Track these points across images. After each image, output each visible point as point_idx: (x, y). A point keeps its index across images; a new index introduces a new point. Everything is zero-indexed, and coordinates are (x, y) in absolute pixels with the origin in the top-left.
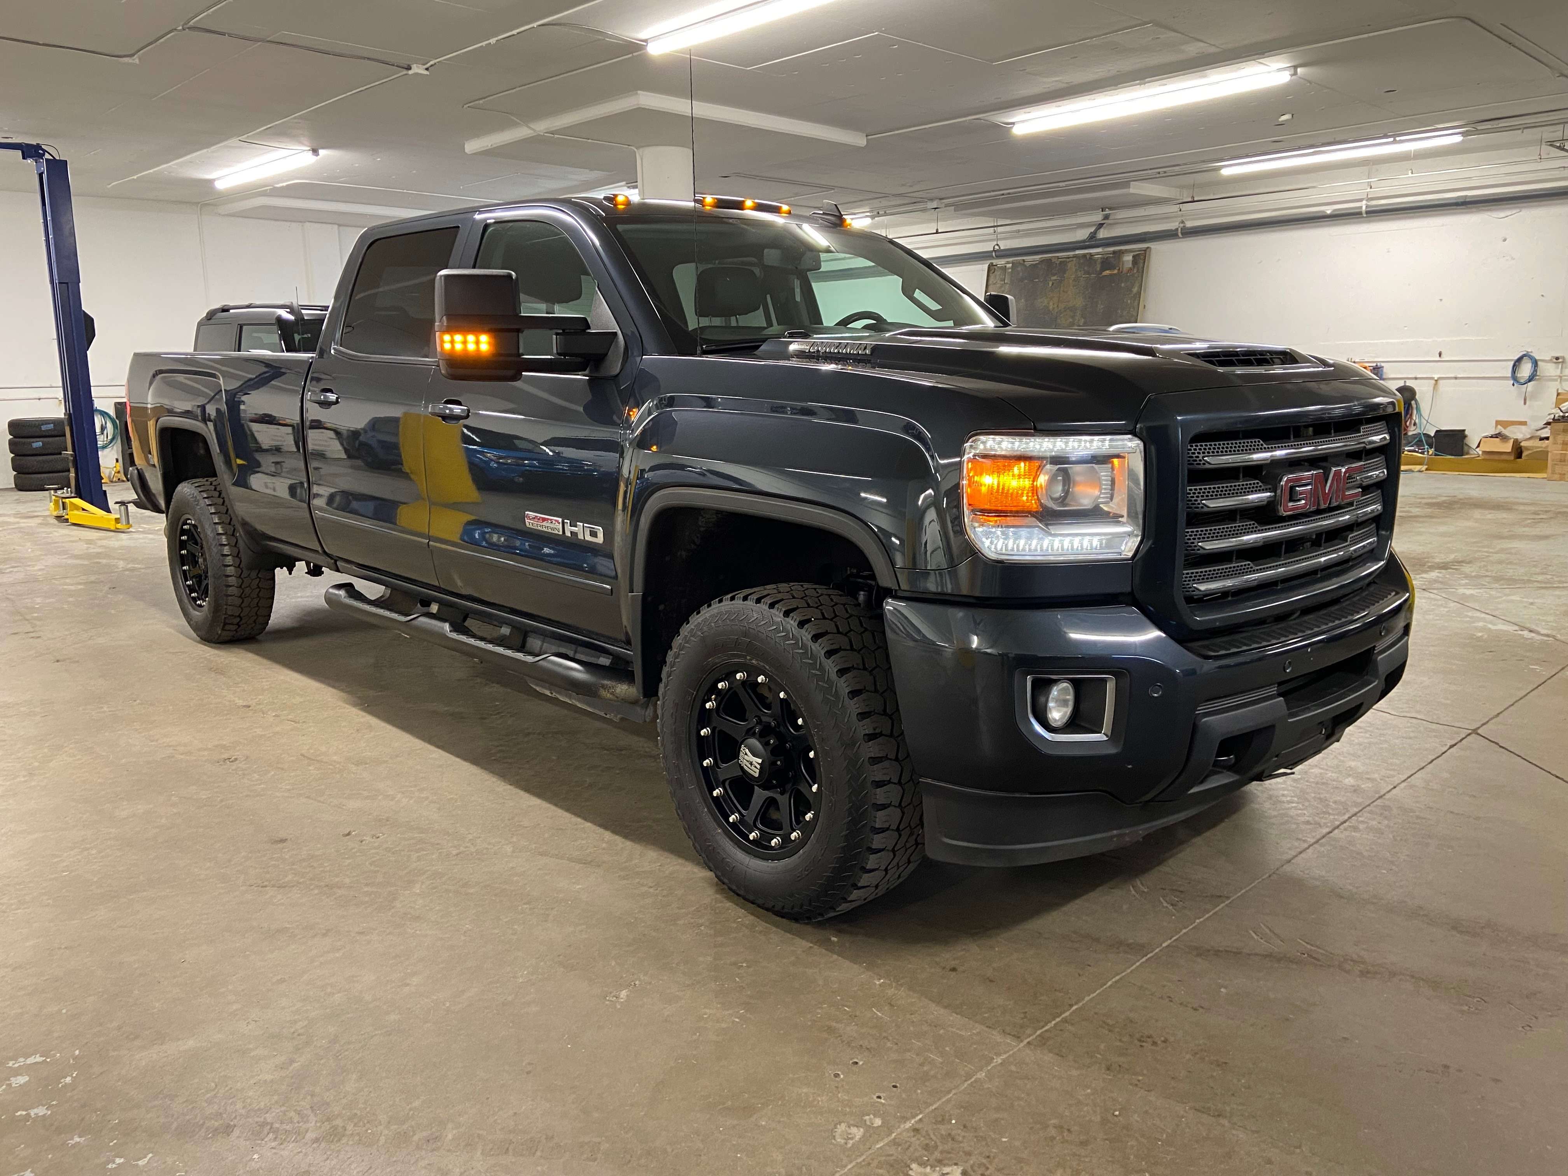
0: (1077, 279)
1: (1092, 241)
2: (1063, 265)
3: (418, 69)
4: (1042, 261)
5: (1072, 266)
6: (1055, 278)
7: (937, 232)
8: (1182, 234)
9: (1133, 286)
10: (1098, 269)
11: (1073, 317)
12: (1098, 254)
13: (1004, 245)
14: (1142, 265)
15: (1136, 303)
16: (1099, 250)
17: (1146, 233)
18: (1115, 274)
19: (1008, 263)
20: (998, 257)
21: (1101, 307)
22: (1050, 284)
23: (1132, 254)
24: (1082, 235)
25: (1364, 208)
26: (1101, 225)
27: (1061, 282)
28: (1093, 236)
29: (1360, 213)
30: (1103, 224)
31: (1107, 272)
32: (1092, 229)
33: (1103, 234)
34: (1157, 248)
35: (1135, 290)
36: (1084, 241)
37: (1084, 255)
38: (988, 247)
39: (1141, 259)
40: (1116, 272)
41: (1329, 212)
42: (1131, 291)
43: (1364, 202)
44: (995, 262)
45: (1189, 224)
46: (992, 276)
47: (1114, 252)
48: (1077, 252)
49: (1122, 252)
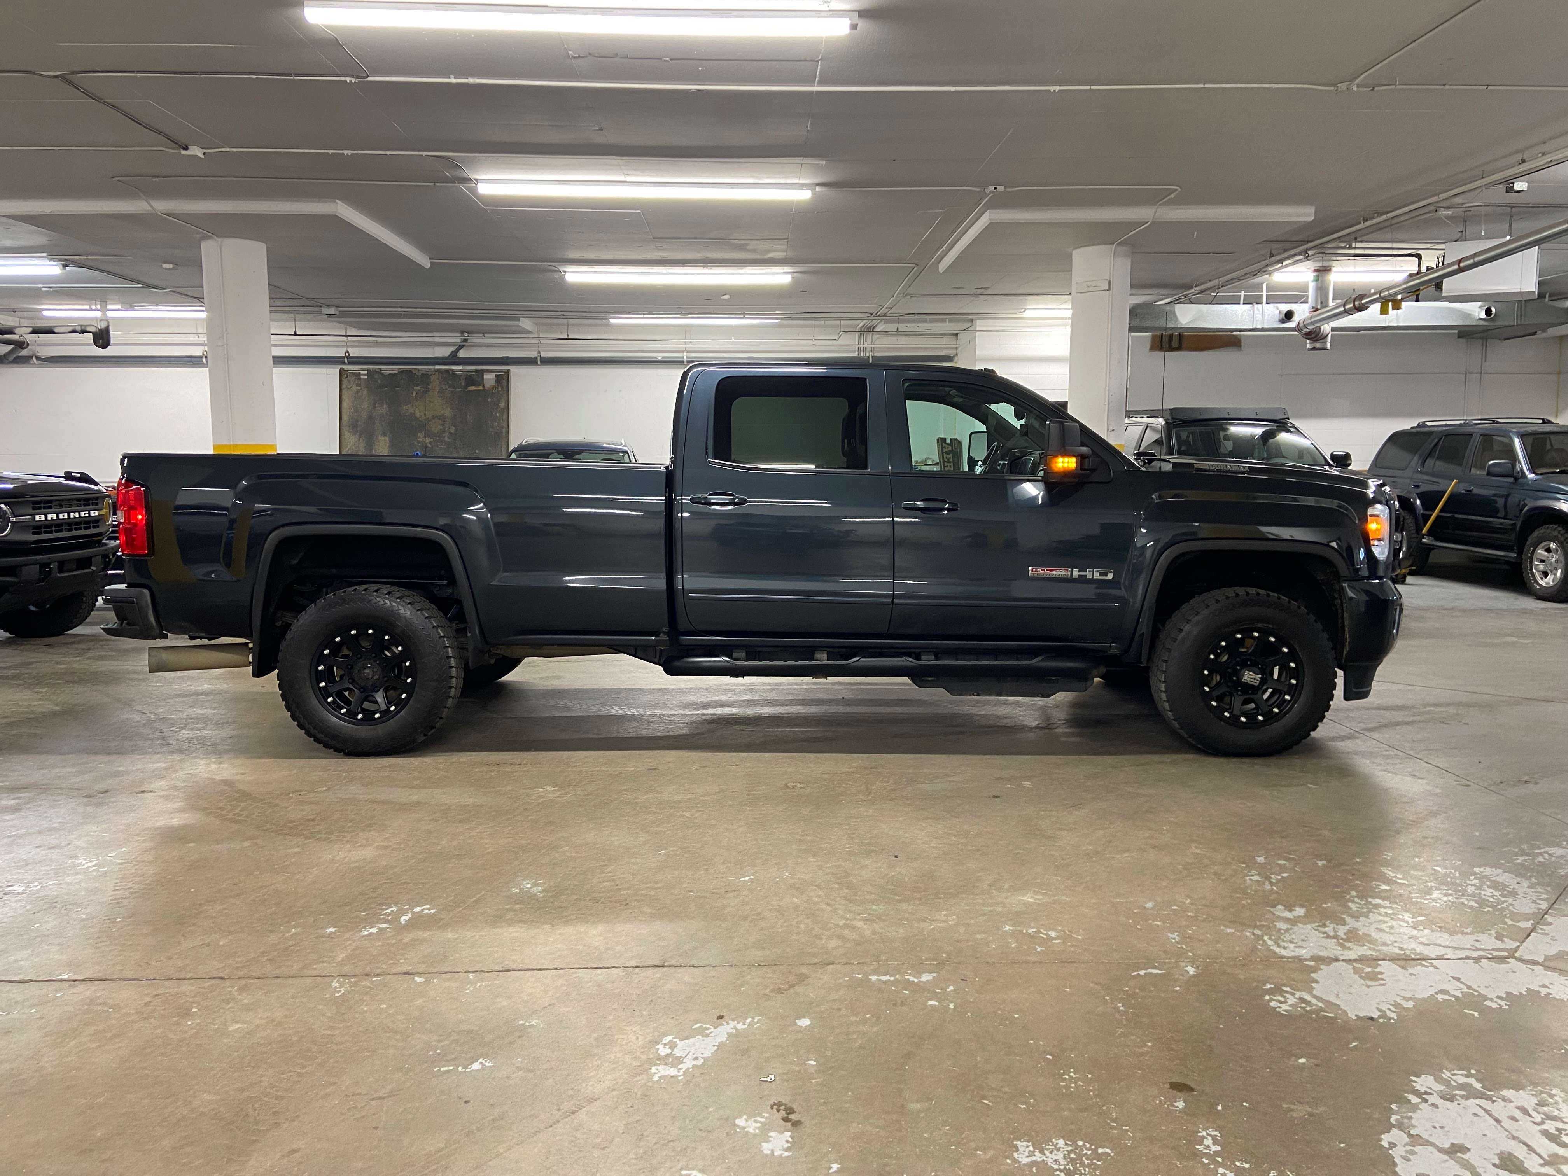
0: (442, 391)
1: (453, 359)
2: (425, 378)
3: (196, 151)
4: (402, 372)
5: (435, 379)
6: (419, 388)
7: (295, 334)
8: (541, 362)
9: (499, 401)
10: (463, 384)
11: (443, 425)
12: (460, 370)
13: (354, 352)
14: (506, 384)
15: (505, 417)
16: (460, 367)
17: (508, 358)
18: (480, 390)
19: (362, 369)
20: (349, 363)
21: (470, 418)
22: (414, 393)
23: (494, 374)
24: (444, 352)
25: (685, 359)
26: (461, 347)
27: (425, 392)
28: (454, 354)
29: (683, 362)
30: (463, 346)
31: (472, 388)
32: (453, 349)
33: (462, 354)
34: (515, 371)
35: (502, 405)
36: (444, 358)
37: (447, 371)
38: (340, 353)
39: (503, 380)
40: (481, 388)
41: (660, 358)
42: (498, 406)
43: (685, 354)
44: (345, 367)
45: (543, 354)
46: (345, 381)
47: (477, 371)
48: (437, 367)
49: (482, 372)
